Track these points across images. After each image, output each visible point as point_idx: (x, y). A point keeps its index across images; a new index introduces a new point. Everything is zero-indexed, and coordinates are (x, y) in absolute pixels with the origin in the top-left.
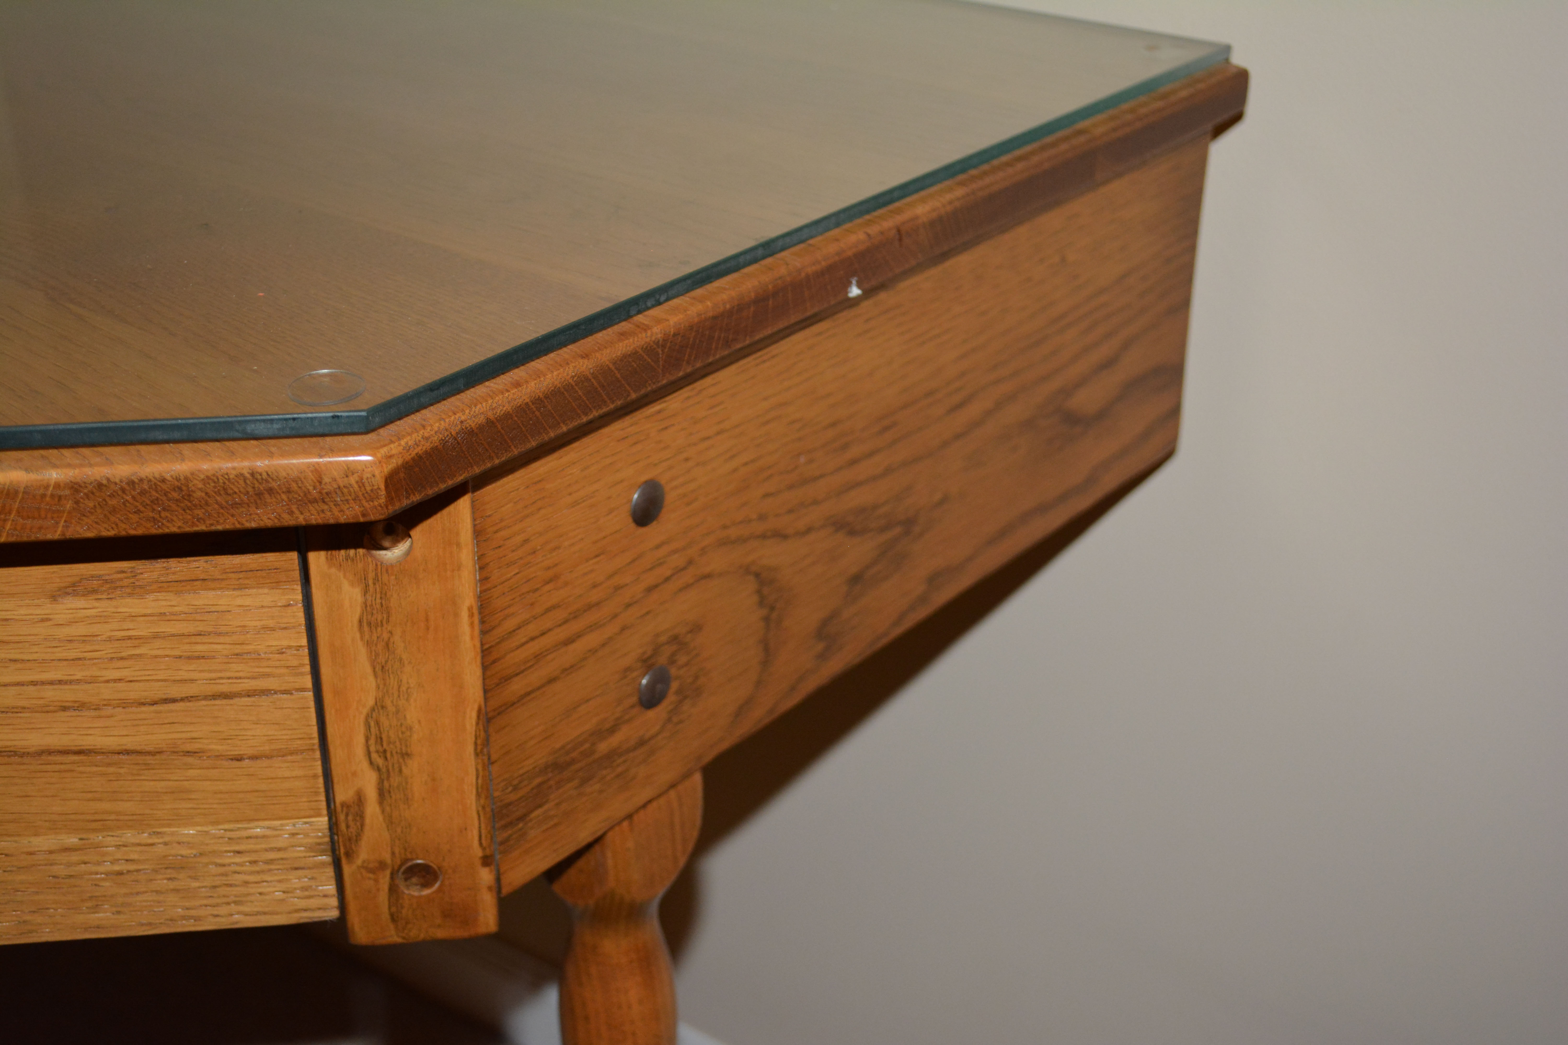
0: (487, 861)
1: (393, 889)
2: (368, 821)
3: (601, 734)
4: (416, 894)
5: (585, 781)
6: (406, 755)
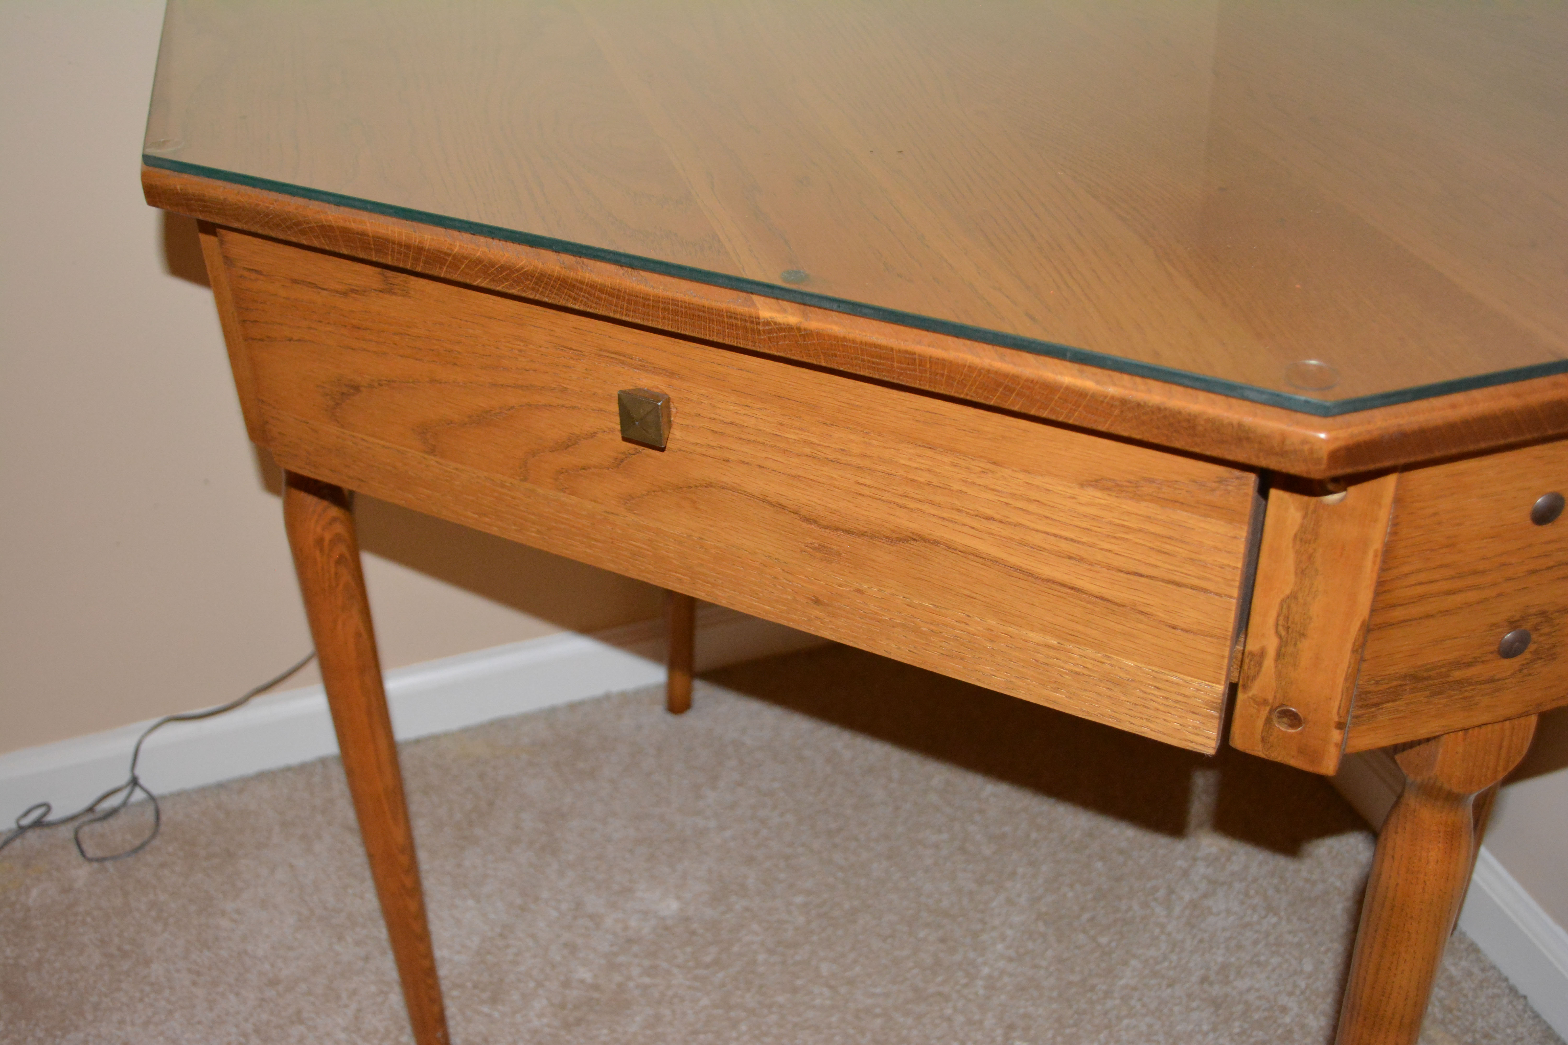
0: (1340, 726)
1: (1268, 721)
2: (1264, 669)
3: (1458, 664)
4: (1283, 729)
5: (1434, 694)
6: (1303, 635)
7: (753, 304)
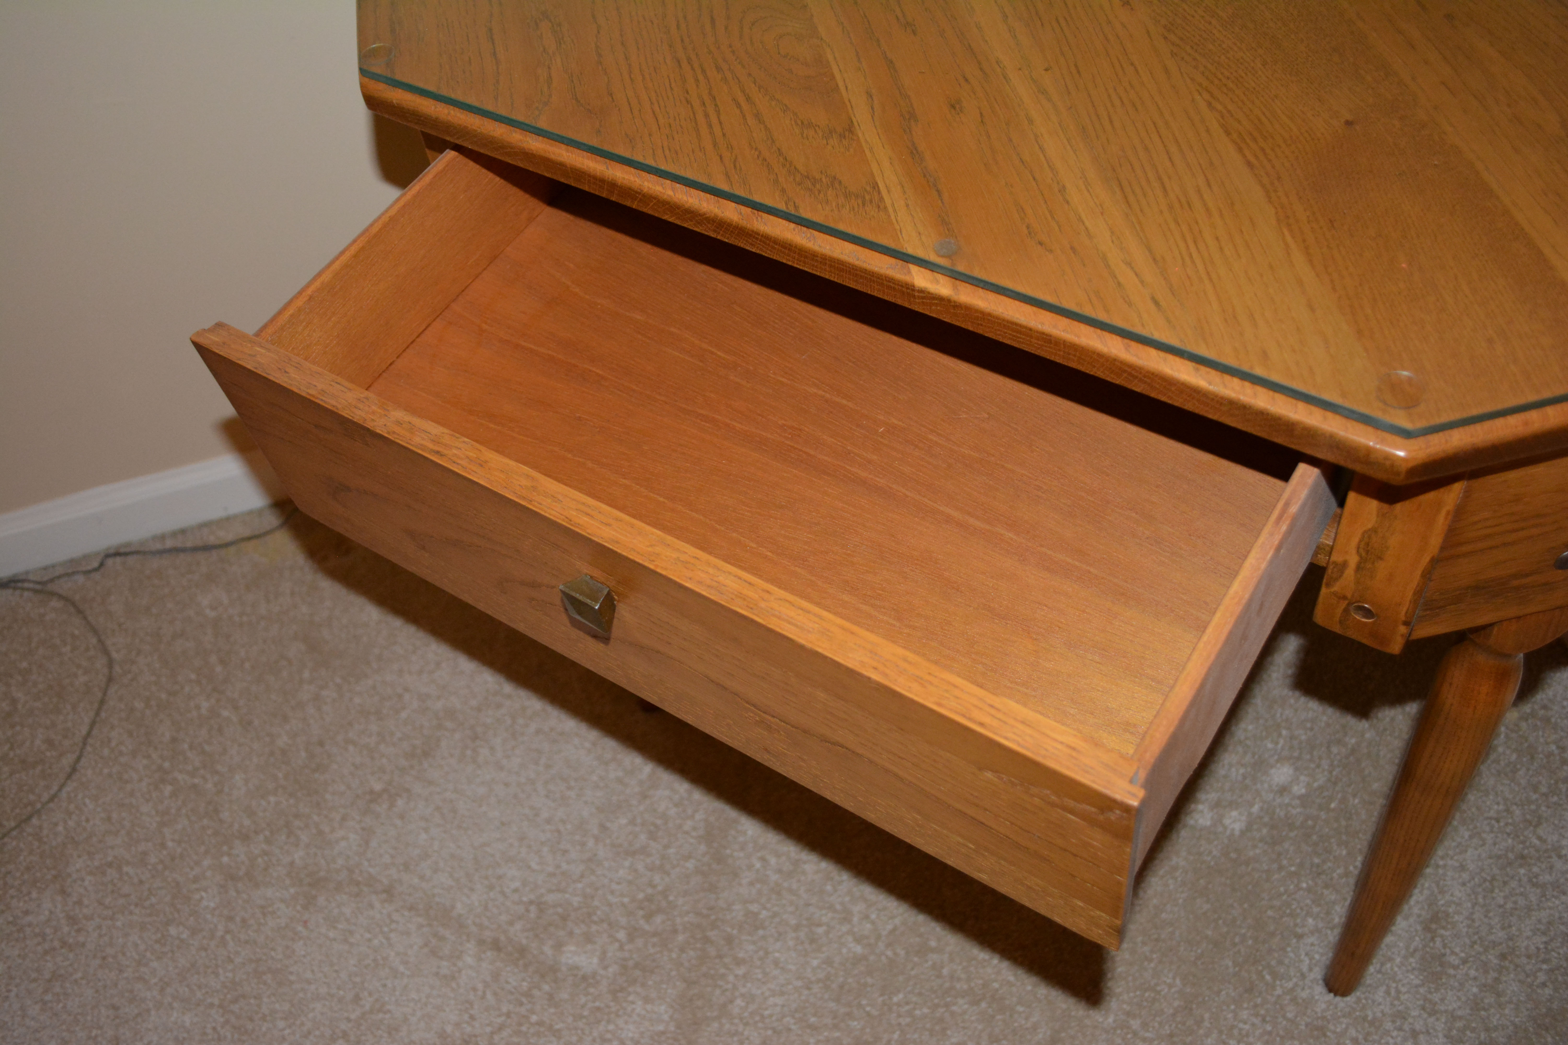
0: (1406, 623)
1: (1346, 610)
2: (1345, 575)
3: (1517, 576)
4: (1358, 618)
5: (1493, 597)
6: (1380, 558)
7: (909, 272)
